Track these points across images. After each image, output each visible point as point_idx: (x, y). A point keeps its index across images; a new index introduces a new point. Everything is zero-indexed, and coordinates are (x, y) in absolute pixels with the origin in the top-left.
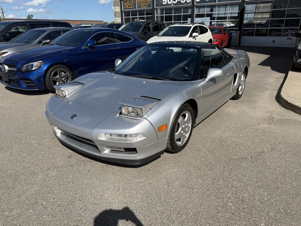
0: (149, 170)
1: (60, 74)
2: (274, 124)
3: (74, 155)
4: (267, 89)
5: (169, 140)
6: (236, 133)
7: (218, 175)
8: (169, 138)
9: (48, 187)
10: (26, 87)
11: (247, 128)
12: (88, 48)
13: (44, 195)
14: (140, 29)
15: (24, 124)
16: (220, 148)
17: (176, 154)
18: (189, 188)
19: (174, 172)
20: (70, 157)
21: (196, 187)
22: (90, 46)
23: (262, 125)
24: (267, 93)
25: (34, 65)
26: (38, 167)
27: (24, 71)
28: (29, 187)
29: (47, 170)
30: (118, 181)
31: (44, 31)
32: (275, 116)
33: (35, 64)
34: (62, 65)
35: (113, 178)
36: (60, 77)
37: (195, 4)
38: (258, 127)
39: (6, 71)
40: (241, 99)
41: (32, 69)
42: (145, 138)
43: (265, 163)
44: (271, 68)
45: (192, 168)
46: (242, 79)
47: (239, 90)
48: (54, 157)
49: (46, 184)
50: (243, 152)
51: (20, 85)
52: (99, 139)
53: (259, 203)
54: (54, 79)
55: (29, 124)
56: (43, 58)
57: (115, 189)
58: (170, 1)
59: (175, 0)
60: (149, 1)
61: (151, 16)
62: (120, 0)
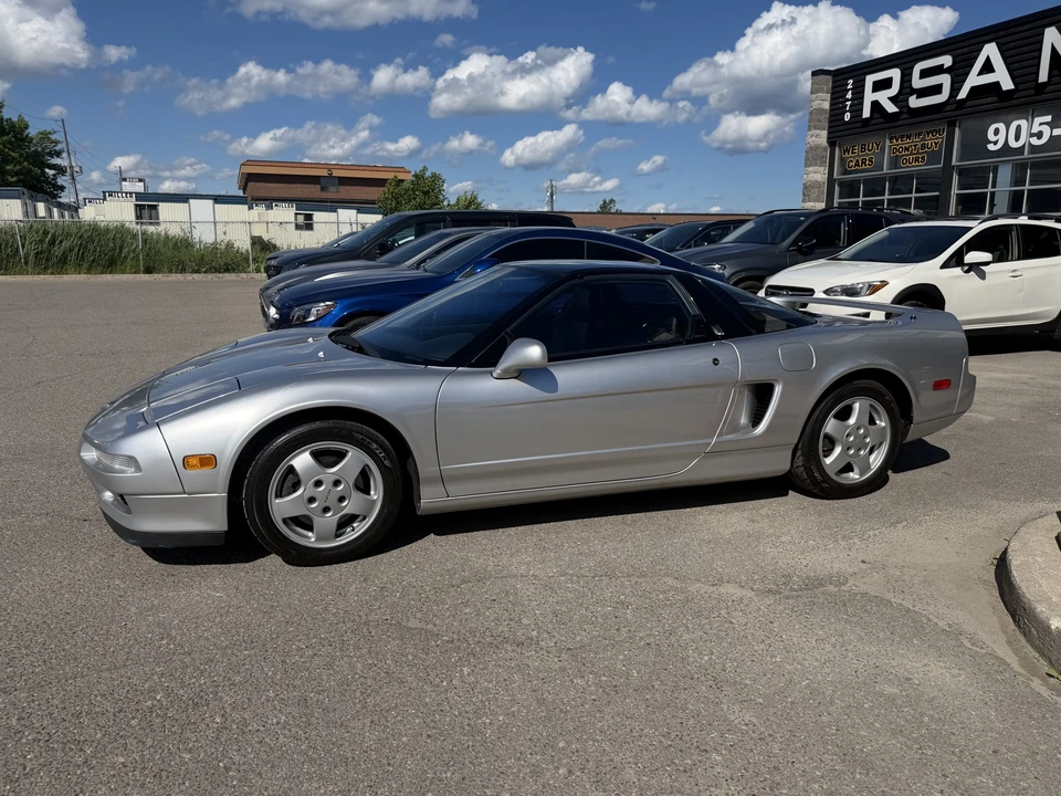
58: (1017, 138)
59: (1039, 135)
60: (934, 141)
61: (937, 193)
62: (832, 143)
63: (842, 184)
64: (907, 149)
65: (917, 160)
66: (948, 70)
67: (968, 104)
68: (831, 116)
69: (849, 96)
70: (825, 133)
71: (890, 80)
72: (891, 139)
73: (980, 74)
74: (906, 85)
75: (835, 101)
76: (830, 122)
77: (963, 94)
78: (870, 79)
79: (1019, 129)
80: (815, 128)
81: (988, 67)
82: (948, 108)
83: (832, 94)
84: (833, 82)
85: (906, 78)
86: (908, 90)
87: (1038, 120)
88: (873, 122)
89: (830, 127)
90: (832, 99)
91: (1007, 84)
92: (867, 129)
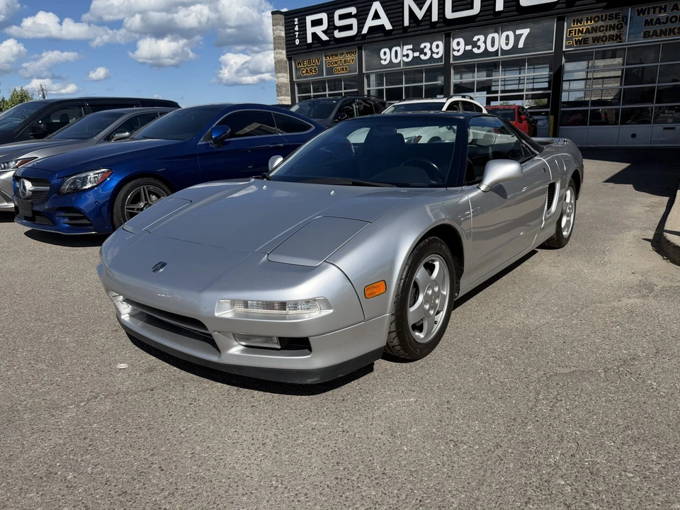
0: (343, 400)
1: (146, 200)
2: (655, 297)
3: (159, 367)
4: (628, 228)
5: (394, 324)
6: (562, 316)
7: (522, 410)
8: (393, 318)
9: (85, 439)
10: (68, 228)
11: (587, 307)
12: (211, 143)
13: (72, 457)
14: (330, 113)
15: (53, 303)
16: (524, 350)
17: (412, 364)
18: (447, 443)
19: (409, 404)
20: (151, 370)
21: (465, 439)
22: (215, 138)
23: (625, 300)
24: (630, 236)
25: (89, 177)
26: (68, 394)
27: (65, 191)
28: (40, 437)
29: (88, 400)
30: (262, 426)
31: (120, 115)
32: (654, 280)
33: (91, 175)
34: (151, 180)
35: (250, 417)
36: (146, 205)
37: (451, 61)
38: (615, 303)
39: (28, 193)
40: (568, 247)
41: (84, 187)
42: (331, 311)
43: (644, 381)
44: (634, 187)
45: (455, 394)
46: (568, 200)
47: (563, 226)
48: (111, 371)
49: (81, 430)
50: (583, 359)
51: (55, 224)
52: (216, 315)
53: (638, 479)
54: (133, 209)
55: (65, 304)
56: (111, 162)
57: (253, 444)
58: (396, 57)
59: (407, 56)
60: (352, 58)
61: (356, 90)
62: (289, 59)
63: (299, 85)
64: (336, 63)
65: (343, 69)
66: (355, 16)
67: (368, 36)
68: (286, 41)
69: (297, 28)
70: (284, 52)
71: (321, 20)
72: (326, 57)
73: (373, 19)
74: (331, 23)
75: (288, 32)
76: (287, 45)
77: (365, 31)
78: (309, 19)
79: (396, 52)
80: (278, 49)
81: (376, 16)
82: (357, 38)
83: (285, 27)
84: (285, 19)
85: (330, 20)
86: (332, 27)
87: (406, 47)
88: (314, 46)
89: (287, 48)
90: (286, 30)
91: (388, 27)
92: (311, 50)
